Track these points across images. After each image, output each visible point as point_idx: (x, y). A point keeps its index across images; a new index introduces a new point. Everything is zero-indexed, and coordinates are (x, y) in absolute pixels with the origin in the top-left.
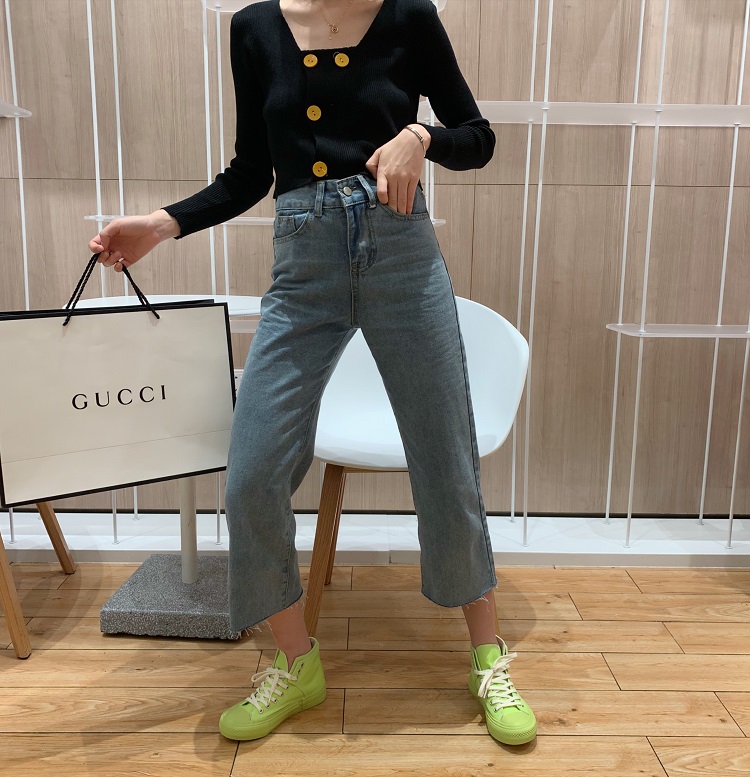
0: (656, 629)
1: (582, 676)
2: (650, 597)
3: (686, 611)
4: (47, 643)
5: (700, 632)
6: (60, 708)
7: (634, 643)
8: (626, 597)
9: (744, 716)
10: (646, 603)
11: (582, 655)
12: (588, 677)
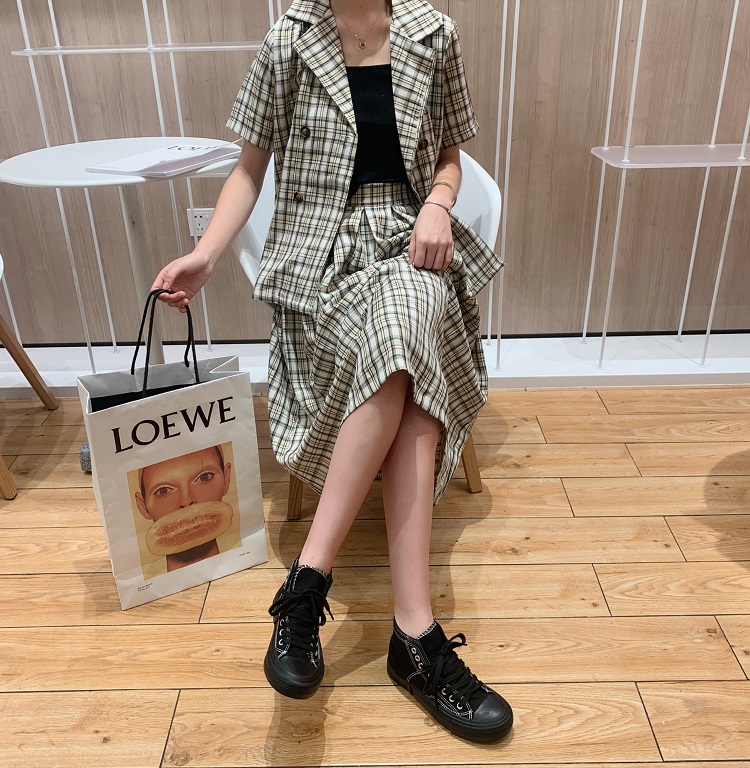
0: (617, 451)
1: (538, 503)
2: (617, 418)
3: (651, 432)
4: (32, 483)
5: (661, 453)
6: (45, 549)
7: (593, 466)
8: (593, 418)
9: (687, 540)
10: (612, 424)
11: (541, 481)
12: (544, 504)
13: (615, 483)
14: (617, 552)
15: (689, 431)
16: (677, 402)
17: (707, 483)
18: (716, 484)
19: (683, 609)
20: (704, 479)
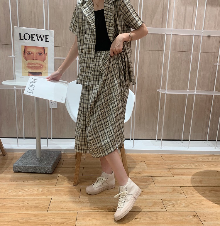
3: (175, 165)
5: (179, 171)
7: (160, 174)
9: (187, 193)
10: (165, 163)
11: (146, 177)
12: (147, 183)
13: (166, 178)
14: (167, 195)
15: (186, 166)
16: (182, 158)
17: (191, 179)
18: (194, 179)
19: (186, 209)
20: (190, 178)
